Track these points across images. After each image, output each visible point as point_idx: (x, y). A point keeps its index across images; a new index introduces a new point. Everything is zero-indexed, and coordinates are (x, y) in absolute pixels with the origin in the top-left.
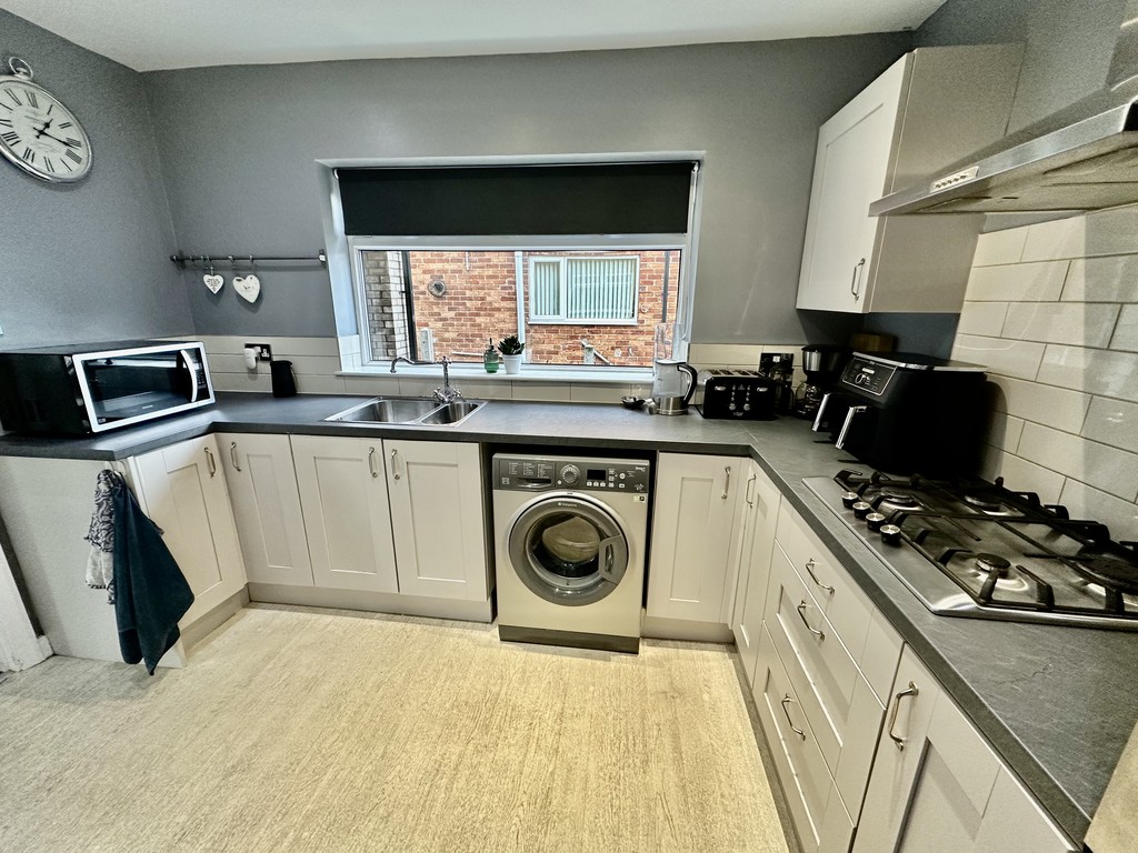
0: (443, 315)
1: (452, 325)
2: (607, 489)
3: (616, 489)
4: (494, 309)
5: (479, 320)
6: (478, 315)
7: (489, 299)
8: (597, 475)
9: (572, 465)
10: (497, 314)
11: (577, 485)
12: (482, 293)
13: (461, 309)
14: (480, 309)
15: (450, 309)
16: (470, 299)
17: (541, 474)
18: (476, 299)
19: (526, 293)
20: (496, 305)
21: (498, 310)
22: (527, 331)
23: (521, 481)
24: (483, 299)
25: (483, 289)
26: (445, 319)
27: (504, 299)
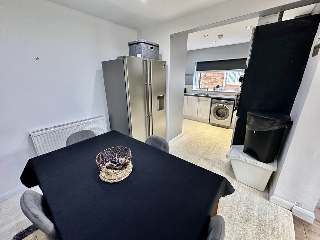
0: (205, 82)
1: (207, 85)
2: (227, 104)
3: (229, 104)
4: (217, 81)
5: (213, 83)
6: (213, 82)
7: (216, 79)
8: (226, 102)
9: (223, 101)
10: (218, 82)
11: (223, 104)
12: (215, 77)
13: (210, 81)
14: (214, 81)
15: (207, 81)
16: (212, 79)
17: (219, 102)
18: (214, 79)
19: (226, 77)
20: (218, 80)
21: (219, 81)
22: (225, 86)
23: (215, 103)
24: (215, 79)
25: (216, 76)
26: (206, 83)
27: (220, 79)
